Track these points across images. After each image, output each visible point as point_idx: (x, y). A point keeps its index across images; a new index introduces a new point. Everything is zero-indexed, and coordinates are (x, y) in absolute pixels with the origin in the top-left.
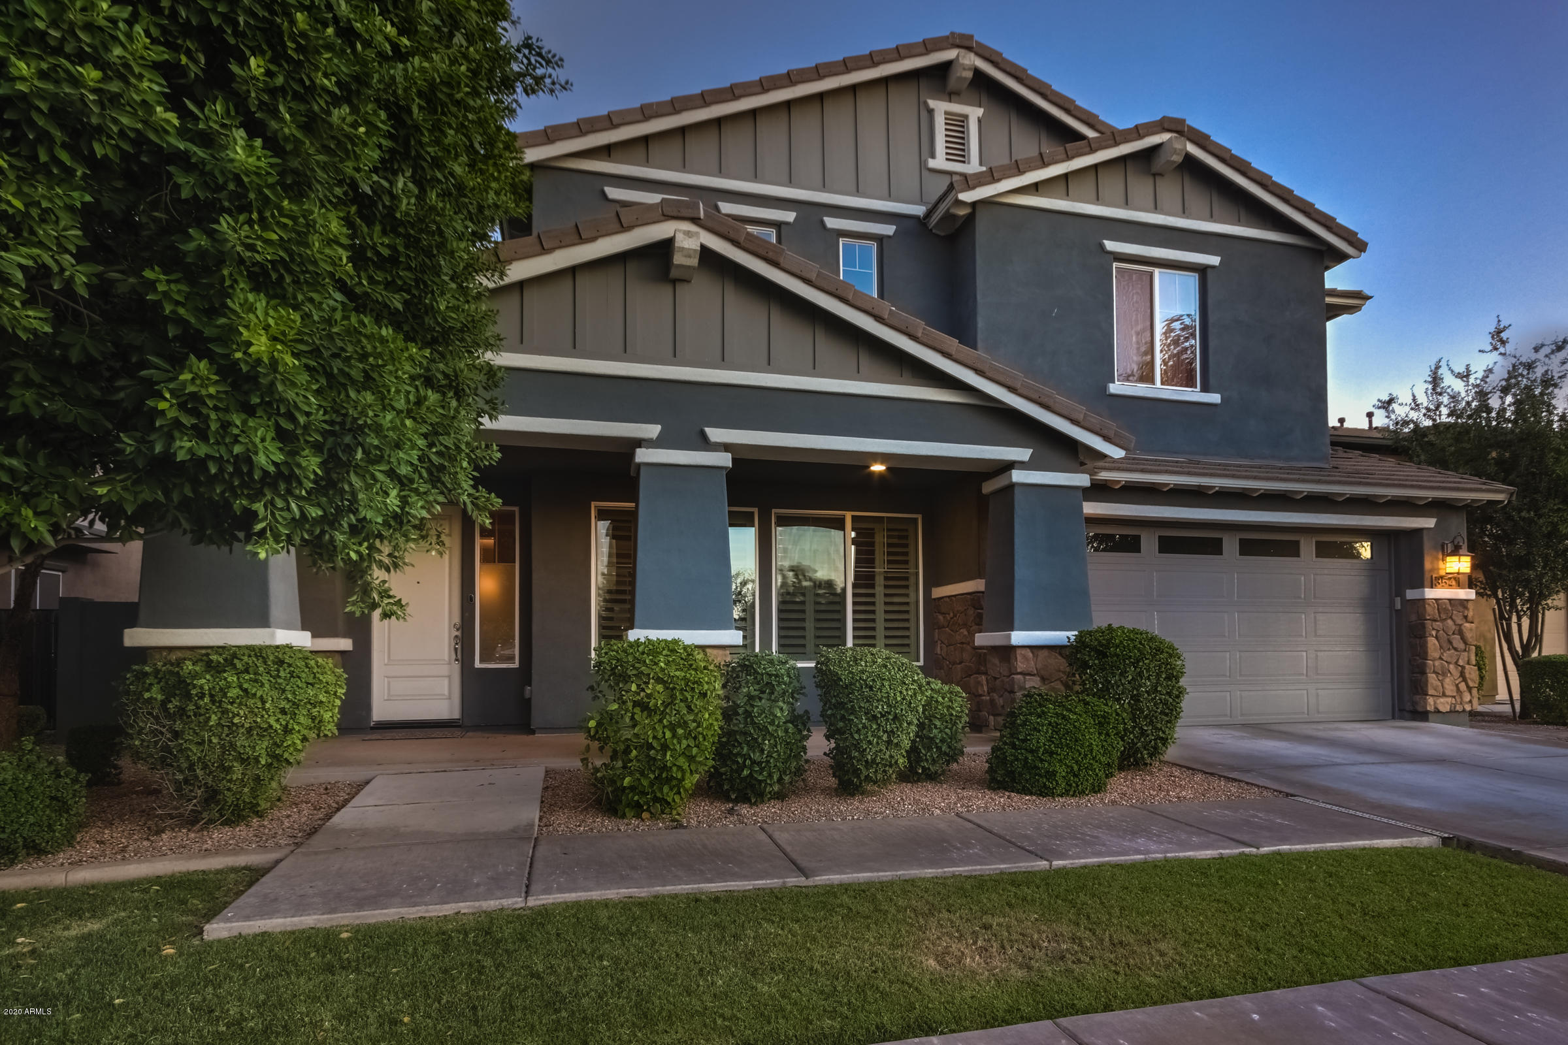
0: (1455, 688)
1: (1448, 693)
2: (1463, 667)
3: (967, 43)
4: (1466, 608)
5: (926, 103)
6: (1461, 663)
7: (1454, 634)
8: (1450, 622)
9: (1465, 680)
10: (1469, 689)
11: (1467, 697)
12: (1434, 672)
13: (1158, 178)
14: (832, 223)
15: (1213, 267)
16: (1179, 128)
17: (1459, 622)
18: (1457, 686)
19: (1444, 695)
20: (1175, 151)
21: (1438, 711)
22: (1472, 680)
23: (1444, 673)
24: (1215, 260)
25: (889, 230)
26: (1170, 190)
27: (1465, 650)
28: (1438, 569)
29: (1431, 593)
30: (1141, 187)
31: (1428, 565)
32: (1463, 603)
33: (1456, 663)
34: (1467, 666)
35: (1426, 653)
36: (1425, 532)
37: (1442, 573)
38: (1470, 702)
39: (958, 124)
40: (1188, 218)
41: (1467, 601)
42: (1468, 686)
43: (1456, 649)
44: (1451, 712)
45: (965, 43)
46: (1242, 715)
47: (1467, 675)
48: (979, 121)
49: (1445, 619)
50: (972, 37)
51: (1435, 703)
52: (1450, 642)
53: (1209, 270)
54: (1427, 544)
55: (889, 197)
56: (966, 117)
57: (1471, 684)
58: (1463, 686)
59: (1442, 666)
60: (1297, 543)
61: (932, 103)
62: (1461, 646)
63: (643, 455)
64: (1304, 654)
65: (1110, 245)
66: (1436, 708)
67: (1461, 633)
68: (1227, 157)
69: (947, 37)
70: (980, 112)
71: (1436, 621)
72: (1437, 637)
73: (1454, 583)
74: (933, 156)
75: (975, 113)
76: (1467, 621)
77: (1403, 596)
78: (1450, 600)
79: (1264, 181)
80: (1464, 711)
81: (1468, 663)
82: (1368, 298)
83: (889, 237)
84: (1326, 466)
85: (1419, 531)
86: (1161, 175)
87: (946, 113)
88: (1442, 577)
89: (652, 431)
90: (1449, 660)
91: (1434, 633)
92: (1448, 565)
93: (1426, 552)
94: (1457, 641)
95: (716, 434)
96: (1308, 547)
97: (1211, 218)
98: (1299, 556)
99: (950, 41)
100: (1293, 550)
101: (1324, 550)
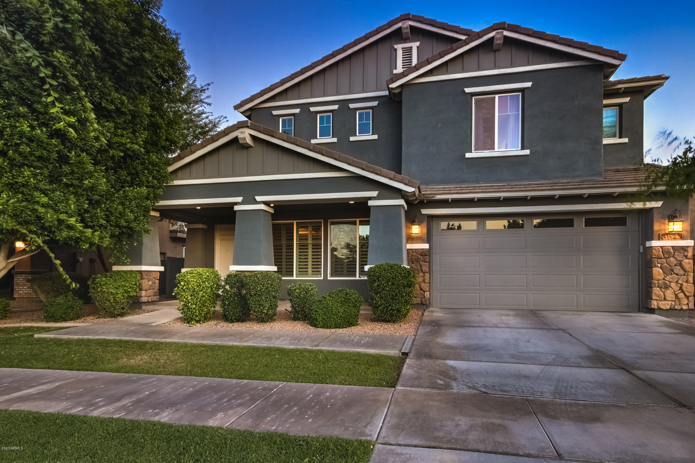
0: (674, 296)
1: (667, 298)
2: (682, 285)
3: (408, 17)
4: (687, 251)
5: (394, 47)
6: (680, 282)
7: (675, 265)
8: (672, 259)
9: (683, 291)
10: (687, 297)
11: (686, 302)
12: (658, 287)
13: (497, 53)
14: (352, 106)
15: (528, 88)
16: (502, 27)
17: (681, 259)
18: (676, 296)
19: (665, 299)
20: (498, 39)
21: (659, 309)
22: (689, 292)
23: (667, 287)
24: (529, 84)
25: (375, 103)
26: (504, 55)
27: (684, 275)
28: (665, 230)
29: (655, 243)
30: (487, 58)
31: (657, 227)
32: (684, 249)
33: (677, 282)
34: (684, 284)
35: (652, 276)
36: (655, 210)
37: (667, 232)
38: (688, 304)
39: (408, 51)
40: (513, 67)
41: (688, 247)
42: (685, 295)
43: (677, 274)
44: (670, 309)
45: (406, 17)
47: (684, 289)
48: (417, 47)
49: (669, 257)
50: (409, 14)
51: (658, 304)
52: (673, 271)
53: (526, 90)
54: (656, 215)
55: (377, 90)
56: (411, 47)
57: (688, 294)
58: (681, 295)
59: (665, 283)
60: (572, 220)
61: (396, 46)
62: (682, 272)
64: (575, 276)
65: (467, 90)
66: (658, 307)
67: (681, 265)
68: (531, 33)
70: (418, 44)
71: (661, 258)
72: (661, 268)
73: (677, 237)
74: (396, 69)
75: (415, 45)
76: (687, 258)
77: (644, 244)
78: (673, 247)
79: (554, 39)
80: (682, 309)
81: (687, 282)
82: (667, 78)
83: (375, 106)
84: (601, 179)
85: (651, 209)
86: (499, 50)
87: (402, 48)
88: (667, 234)
89: (239, 199)
90: (671, 280)
91: (659, 265)
92: (670, 227)
93: (655, 220)
94: (678, 269)
96: (580, 223)
97: (529, 64)
98: (573, 226)
99: (400, 19)
100: (569, 223)
101: (589, 223)
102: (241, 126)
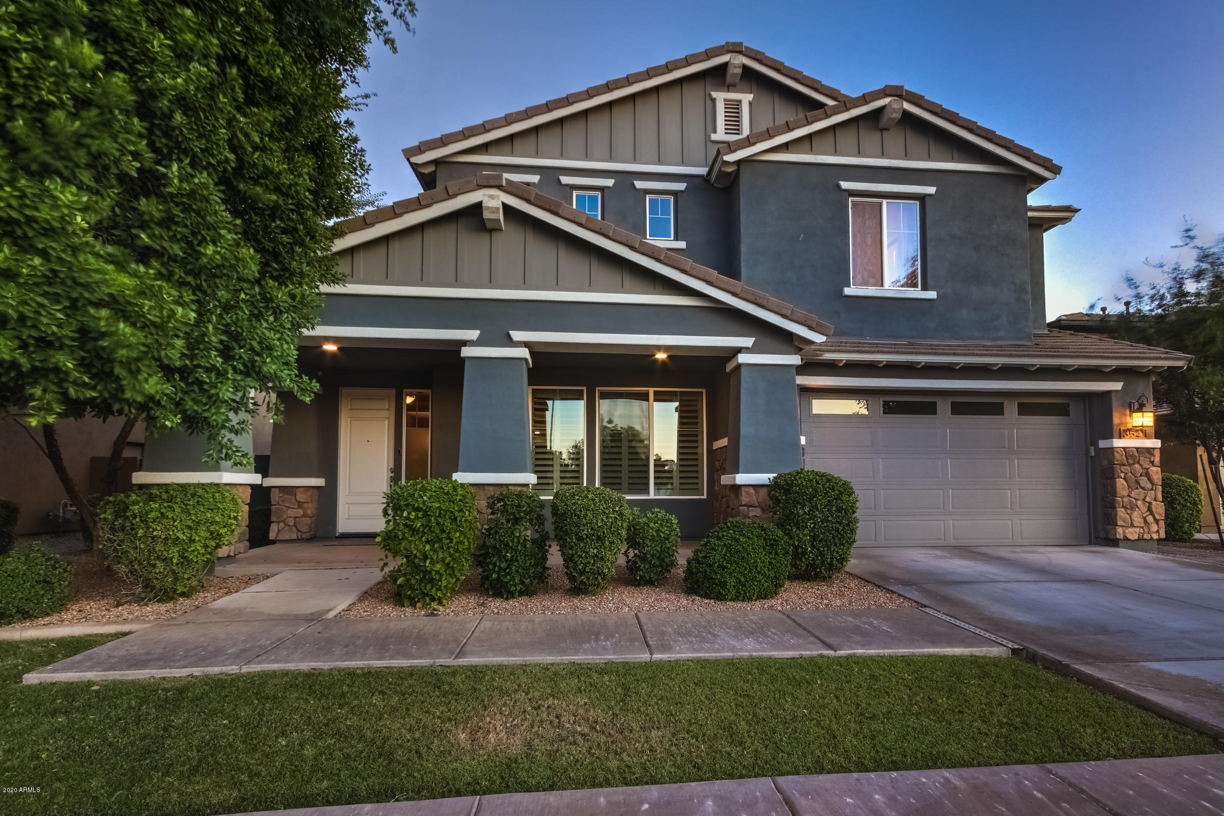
0: (1142, 520)
1: (1135, 524)
2: (1150, 503)
3: (738, 49)
4: (1153, 455)
5: (710, 95)
6: (1148, 499)
7: (1141, 475)
8: (1137, 466)
9: (1152, 513)
10: (1157, 521)
11: (1154, 528)
12: (1123, 507)
13: (885, 134)
14: (639, 184)
15: (930, 195)
16: (898, 93)
17: (1147, 466)
18: (1145, 519)
19: (1132, 525)
20: (894, 110)
21: (1126, 539)
22: (1159, 514)
23: (1133, 507)
24: (931, 190)
25: (681, 186)
26: (894, 139)
27: (1152, 489)
28: (1126, 423)
29: (1118, 443)
30: (871, 139)
31: (1116, 420)
32: (1150, 451)
33: (1144, 500)
34: (1154, 503)
35: (1115, 491)
36: (1113, 394)
37: (1130, 426)
38: (1158, 531)
39: (734, 108)
40: (910, 160)
41: (1154, 449)
42: (1155, 519)
43: (1143, 488)
44: (1139, 539)
45: (736, 48)
46: (954, 539)
47: (1154, 510)
48: (750, 103)
49: (1133, 464)
50: (741, 44)
51: (1124, 532)
52: (1138, 483)
53: (927, 198)
54: (1115, 403)
55: (682, 163)
56: (740, 101)
57: (1158, 517)
58: (1150, 519)
59: (1131, 502)
60: (1002, 404)
61: (714, 94)
62: (1149, 486)
63: (466, 352)
64: (1009, 492)
65: (845, 185)
66: (1125, 536)
67: (1148, 475)
68: (939, 111)
69: (723, 46)
70: (750, 97)
71: (1124, 465)
72: (1125, 479)
73: (1141, 434)
74: (715, 132)
75: (746, 98)
76: (1154, 466)
77: (1096, 445)
78: (1137, 448)
79: (971, 126)
80: (1152, 539)
81: (1155, 500)
82: (1077, 211)
83: (680, 192)
84: (1030, 343)
85: (1108, 393)
86: (887, 129)
87: (725, 100)
88: (1129, 430)
89: (474, 334)
90: (1137, 497)
91: (1122, 475)
92: (1134, 419)
93: (1114, 409)
94: (1144, 481)
95: (517, 335)
96: (1011, 408)
97: (929, 158)
98: (1003, 414)
99: (726, 48)
100: (997, 409)
101: (1025, 410)
102: (485, 184)
